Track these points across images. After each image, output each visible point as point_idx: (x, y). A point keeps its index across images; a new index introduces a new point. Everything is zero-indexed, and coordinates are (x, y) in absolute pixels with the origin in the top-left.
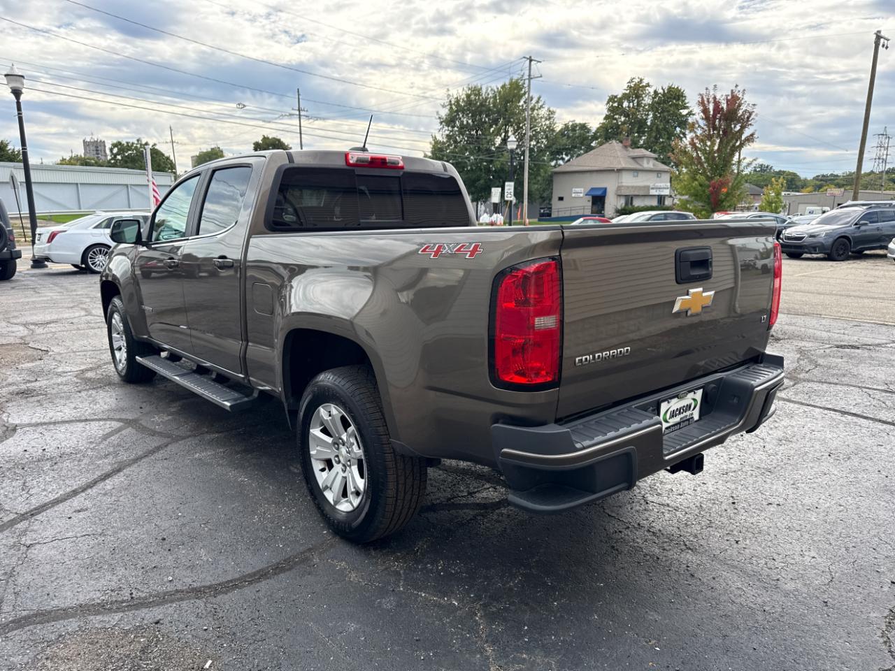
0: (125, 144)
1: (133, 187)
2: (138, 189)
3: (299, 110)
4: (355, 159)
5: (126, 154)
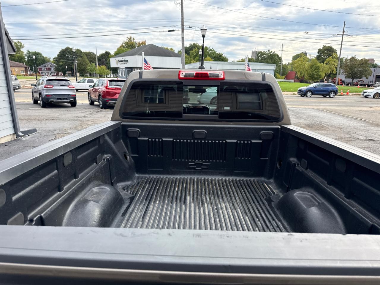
0: (263, 53)
3: (343, 32)
4: (184, 74)
5: (263, 56)
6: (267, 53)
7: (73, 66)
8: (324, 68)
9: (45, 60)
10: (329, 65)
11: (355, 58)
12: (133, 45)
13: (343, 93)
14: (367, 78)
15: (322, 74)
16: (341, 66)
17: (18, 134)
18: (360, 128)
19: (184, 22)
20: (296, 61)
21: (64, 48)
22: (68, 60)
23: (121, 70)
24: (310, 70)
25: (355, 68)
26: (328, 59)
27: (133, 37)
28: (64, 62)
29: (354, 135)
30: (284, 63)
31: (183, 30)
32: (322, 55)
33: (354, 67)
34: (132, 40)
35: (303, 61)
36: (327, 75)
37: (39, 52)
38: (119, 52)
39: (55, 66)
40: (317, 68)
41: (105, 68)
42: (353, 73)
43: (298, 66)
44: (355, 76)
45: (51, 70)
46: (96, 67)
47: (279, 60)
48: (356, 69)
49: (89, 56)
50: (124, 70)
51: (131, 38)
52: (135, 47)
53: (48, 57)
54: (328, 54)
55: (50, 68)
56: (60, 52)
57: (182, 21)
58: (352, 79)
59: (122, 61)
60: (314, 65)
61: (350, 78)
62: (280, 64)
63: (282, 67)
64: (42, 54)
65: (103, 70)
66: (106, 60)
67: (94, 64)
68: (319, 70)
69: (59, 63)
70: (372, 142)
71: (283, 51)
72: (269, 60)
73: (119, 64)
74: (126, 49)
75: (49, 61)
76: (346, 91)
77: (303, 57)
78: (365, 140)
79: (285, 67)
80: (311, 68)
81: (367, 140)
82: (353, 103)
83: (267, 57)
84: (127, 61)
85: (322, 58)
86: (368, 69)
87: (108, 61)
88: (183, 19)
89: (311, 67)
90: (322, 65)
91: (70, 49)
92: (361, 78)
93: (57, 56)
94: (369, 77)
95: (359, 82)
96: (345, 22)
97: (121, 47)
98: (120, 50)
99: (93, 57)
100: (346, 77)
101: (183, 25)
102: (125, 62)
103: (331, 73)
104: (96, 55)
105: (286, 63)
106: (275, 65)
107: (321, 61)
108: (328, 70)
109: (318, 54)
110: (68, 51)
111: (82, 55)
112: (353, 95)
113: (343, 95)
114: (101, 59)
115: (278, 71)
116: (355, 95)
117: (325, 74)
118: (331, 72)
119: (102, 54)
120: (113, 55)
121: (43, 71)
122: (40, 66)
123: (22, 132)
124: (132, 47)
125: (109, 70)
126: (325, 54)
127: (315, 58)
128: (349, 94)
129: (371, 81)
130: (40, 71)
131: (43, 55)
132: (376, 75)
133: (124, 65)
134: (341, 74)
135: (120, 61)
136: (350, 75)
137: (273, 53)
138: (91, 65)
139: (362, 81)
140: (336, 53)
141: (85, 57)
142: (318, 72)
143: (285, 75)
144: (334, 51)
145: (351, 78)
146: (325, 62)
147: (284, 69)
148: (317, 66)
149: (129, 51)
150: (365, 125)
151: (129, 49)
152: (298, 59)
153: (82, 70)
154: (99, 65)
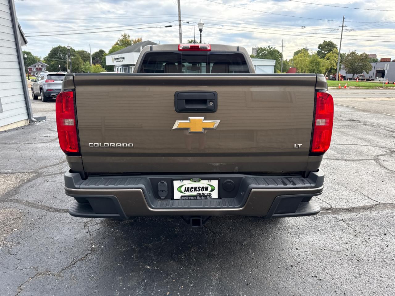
0: (263, 49)
1: (258, 66)
2: (260, 67)
3: (342, 27)
4: (182, 47)
5: (263, 53)
6: (267, 49)
7: (65, 65)
8: (325, 63)
9: (36, 59)
10: (329, 60)
11: (355, 53)
12: (129, 43)
13: (341, 87)
14: (368, 73)
15: (322, 69)
16: (341, 62)
17: (31, 119)
18: (346, 112)
19: (181, 18)
20: (296, 56)
21: (56, 47)
22: (60, 59)
23: (118, 68)
24: (311, 66)
25: (356, 62)
26: (328, 54)
27: (128, 34)
28: (56, 61)
29: (338, 117)
30: (284, 59)
31: (180, 25)
32: (323, 51)
33: (354, 62)
34: (127, 38)
35: (303, 57)
36: (328, 70)
37: (29, 51)
38: (114, 50)
39: (47, 66)
40: (317, 64)
41: (101, 66)
42: (354, 68)
43: (299, 61)
44: (356, 71)
45: (42, 70)
46: (91, 65)
47: (280, 57)
48: (356, 64)
49: (82, 54)
50: (121, 68)
51: (125, 35)
52: (130, 45)
53: (39, 57)
54: (328, 50)
55: (41, 68)
56: (51, 51)
57: (180, 17)
58: (352, 75)
59: (118, 59)
60: (314, 61)
61: (350, 73)
62: (281, 60)
63: (283, 64)
64: (32, 53)
65: (98, 69)
66: (101, 58)
67: (88, 63)
68: (319, 65)
69: (50, 62)
70: (352, 122)
71: (283, 47)
72: (270, 56)
73: (115, 61)
74: (122, 46)
75: (39, 61)
76: (343, 85)
77: (303, 53)
78: (346, 120)
79: (286, 63)
80: (312, 64)
81: (348, 120)
82: (348, 95)
83: (267, 53)
84: (123, 58)
85: (323, 53)
86: (368, 64)
87: (102, 59)
88: (180, 14)
89: (312, 62)
90: (322, 60)
91: (61, 47)
92: (361, 74)
93: (47, 55)
94: (370, 72)
95: (360, 77)
96: (344, 16)
97: (115, 45)
98: (115, 48)
99: (86, 56)
100: (346, 73)
101: (180, 21)
102: (122, 60)
103: (331, 69)
104: (89, 54)
105: (287, 60)
106: (275, 61)
107: (322, 57)
108: (329, 65)
109: (319, 50)
110: (60, 49)
111: (74, 53)
112: (351, 88)
113: (341, 89)
114: (95, 58)
115: (278, 67)
116: (353, 88)
117: (326, 70)
118: (331, 67)
119: (96, 53)
120: (108, 53)
121: (33, 71)
122: (29, 66)
123: (35, 118)
124: (127, 45)
125: (104, 69)
126: (325, 50)
127: (316, 53)
128: (347, 87)
129: (371, 76)
130: (30, 72)
131: (33, 55)
132: (377, 70)
133: (120, 62)
134: (341, 69)
135: (116, 59)
136: (351, 70)
137: (273, 49)
138: (86, 63)
139: (363, 76)
140: (337, 48)
141: (78, 56)
142: (318, 67)
143: (285, 71)
144: (334, 46)
145: (352, 73)
146: (325, 57)
147: (285, 66)
148: (317, 61)
149: (125, 48)
150: (352, 111)
151: (124, 46)
152: (299, 54)
153: (75, 69)
154: (94, 63)
